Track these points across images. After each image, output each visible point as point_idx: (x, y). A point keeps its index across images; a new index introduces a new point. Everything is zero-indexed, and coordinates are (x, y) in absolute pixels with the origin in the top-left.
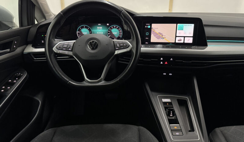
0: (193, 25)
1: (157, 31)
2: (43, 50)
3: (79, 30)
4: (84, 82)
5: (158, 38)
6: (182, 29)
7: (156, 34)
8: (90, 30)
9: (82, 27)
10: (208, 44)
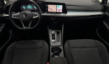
0: (62, 6)
1: (50, 8)
2: (8, 15)
3: (22, 7)
4: (23, 28)
5: (51, 10)
6: (58, 7)
7: (50, 9)
8: (26, 7)
9: (23, 6)
10: (68, 12)
